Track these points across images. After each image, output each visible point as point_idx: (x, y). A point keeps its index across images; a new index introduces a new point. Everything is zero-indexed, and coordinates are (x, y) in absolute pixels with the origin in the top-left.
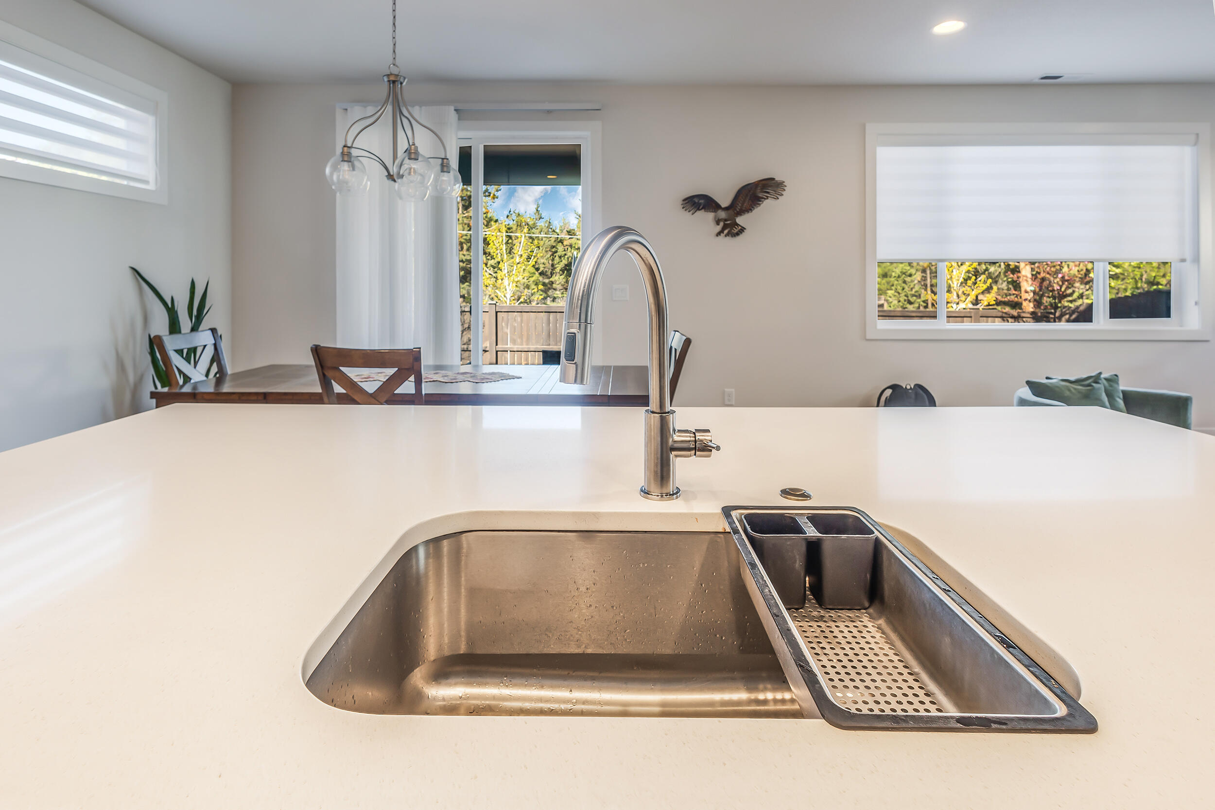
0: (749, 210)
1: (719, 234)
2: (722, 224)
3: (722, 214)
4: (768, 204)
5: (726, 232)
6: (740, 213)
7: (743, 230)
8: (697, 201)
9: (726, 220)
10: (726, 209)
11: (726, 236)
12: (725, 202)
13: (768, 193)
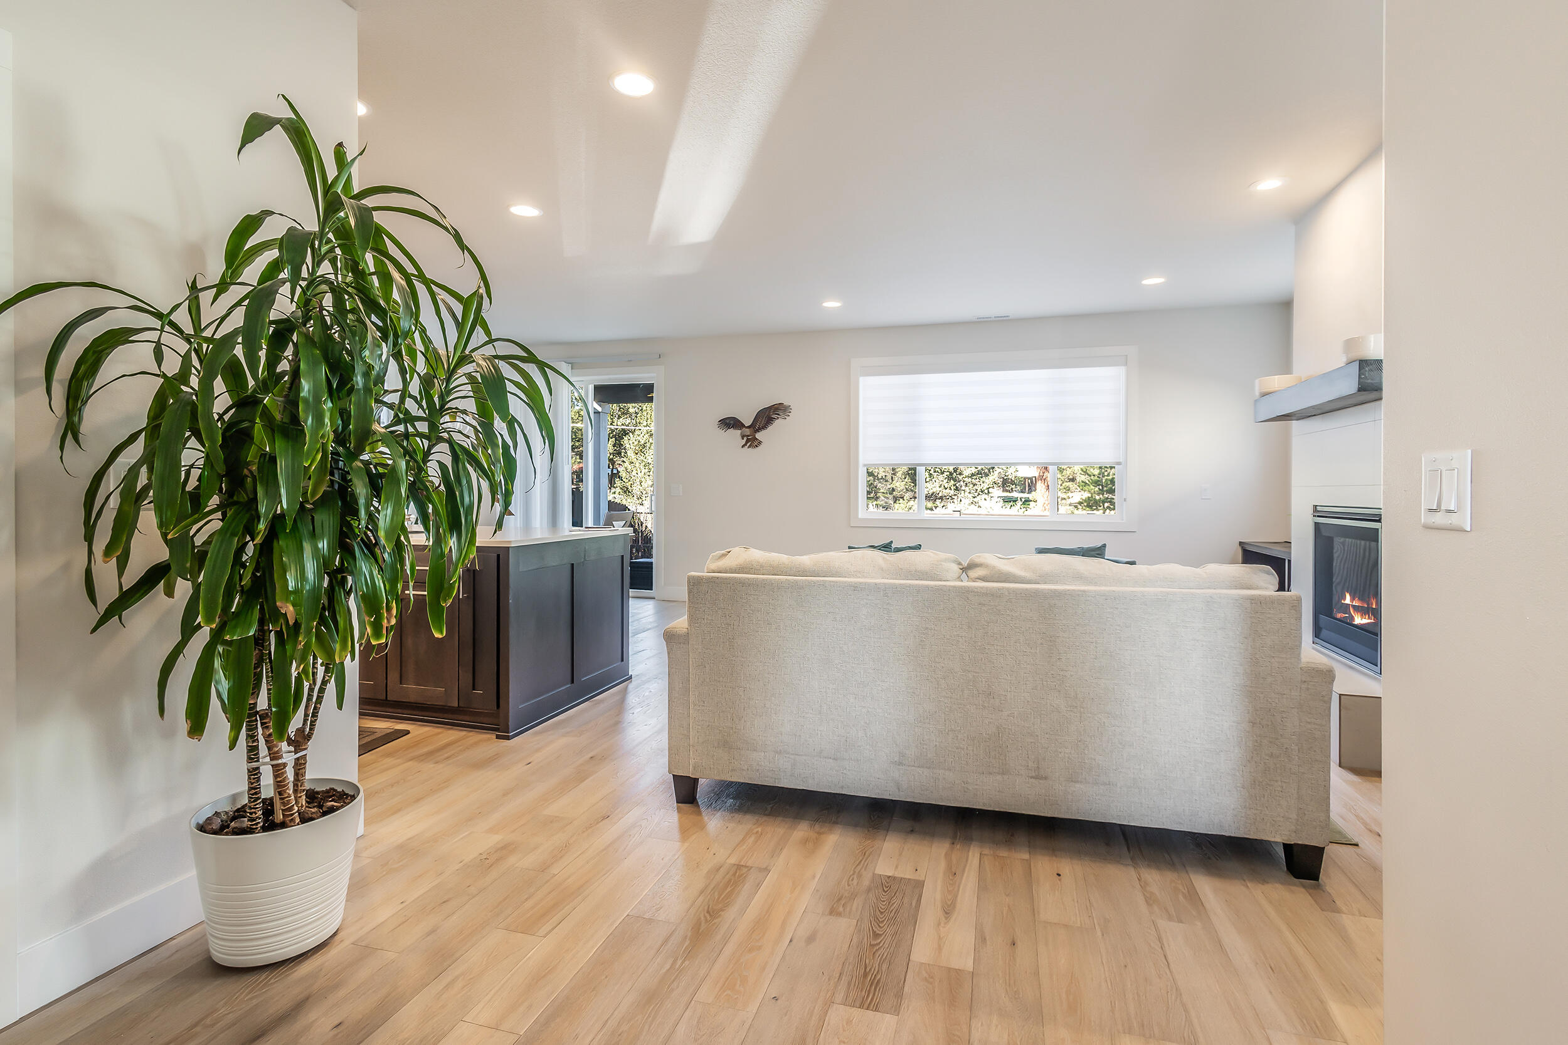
0: (764, 427)
1: (743, 446)
2: (745, 439)
3: (747, 432)
4: (778, 424)
5: (748, 444)
6: (758, 431)
7: (760, 443)
8: (728, 421)
9: (748, 436)
10: (749, 427)
11: (748, 448)
12: (748, 422)
13: (778, 414)
